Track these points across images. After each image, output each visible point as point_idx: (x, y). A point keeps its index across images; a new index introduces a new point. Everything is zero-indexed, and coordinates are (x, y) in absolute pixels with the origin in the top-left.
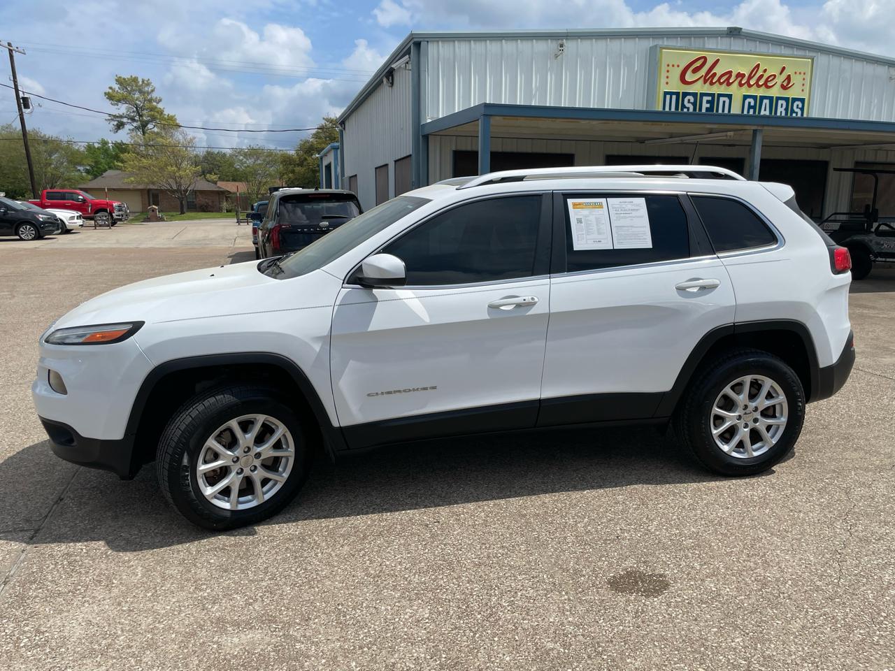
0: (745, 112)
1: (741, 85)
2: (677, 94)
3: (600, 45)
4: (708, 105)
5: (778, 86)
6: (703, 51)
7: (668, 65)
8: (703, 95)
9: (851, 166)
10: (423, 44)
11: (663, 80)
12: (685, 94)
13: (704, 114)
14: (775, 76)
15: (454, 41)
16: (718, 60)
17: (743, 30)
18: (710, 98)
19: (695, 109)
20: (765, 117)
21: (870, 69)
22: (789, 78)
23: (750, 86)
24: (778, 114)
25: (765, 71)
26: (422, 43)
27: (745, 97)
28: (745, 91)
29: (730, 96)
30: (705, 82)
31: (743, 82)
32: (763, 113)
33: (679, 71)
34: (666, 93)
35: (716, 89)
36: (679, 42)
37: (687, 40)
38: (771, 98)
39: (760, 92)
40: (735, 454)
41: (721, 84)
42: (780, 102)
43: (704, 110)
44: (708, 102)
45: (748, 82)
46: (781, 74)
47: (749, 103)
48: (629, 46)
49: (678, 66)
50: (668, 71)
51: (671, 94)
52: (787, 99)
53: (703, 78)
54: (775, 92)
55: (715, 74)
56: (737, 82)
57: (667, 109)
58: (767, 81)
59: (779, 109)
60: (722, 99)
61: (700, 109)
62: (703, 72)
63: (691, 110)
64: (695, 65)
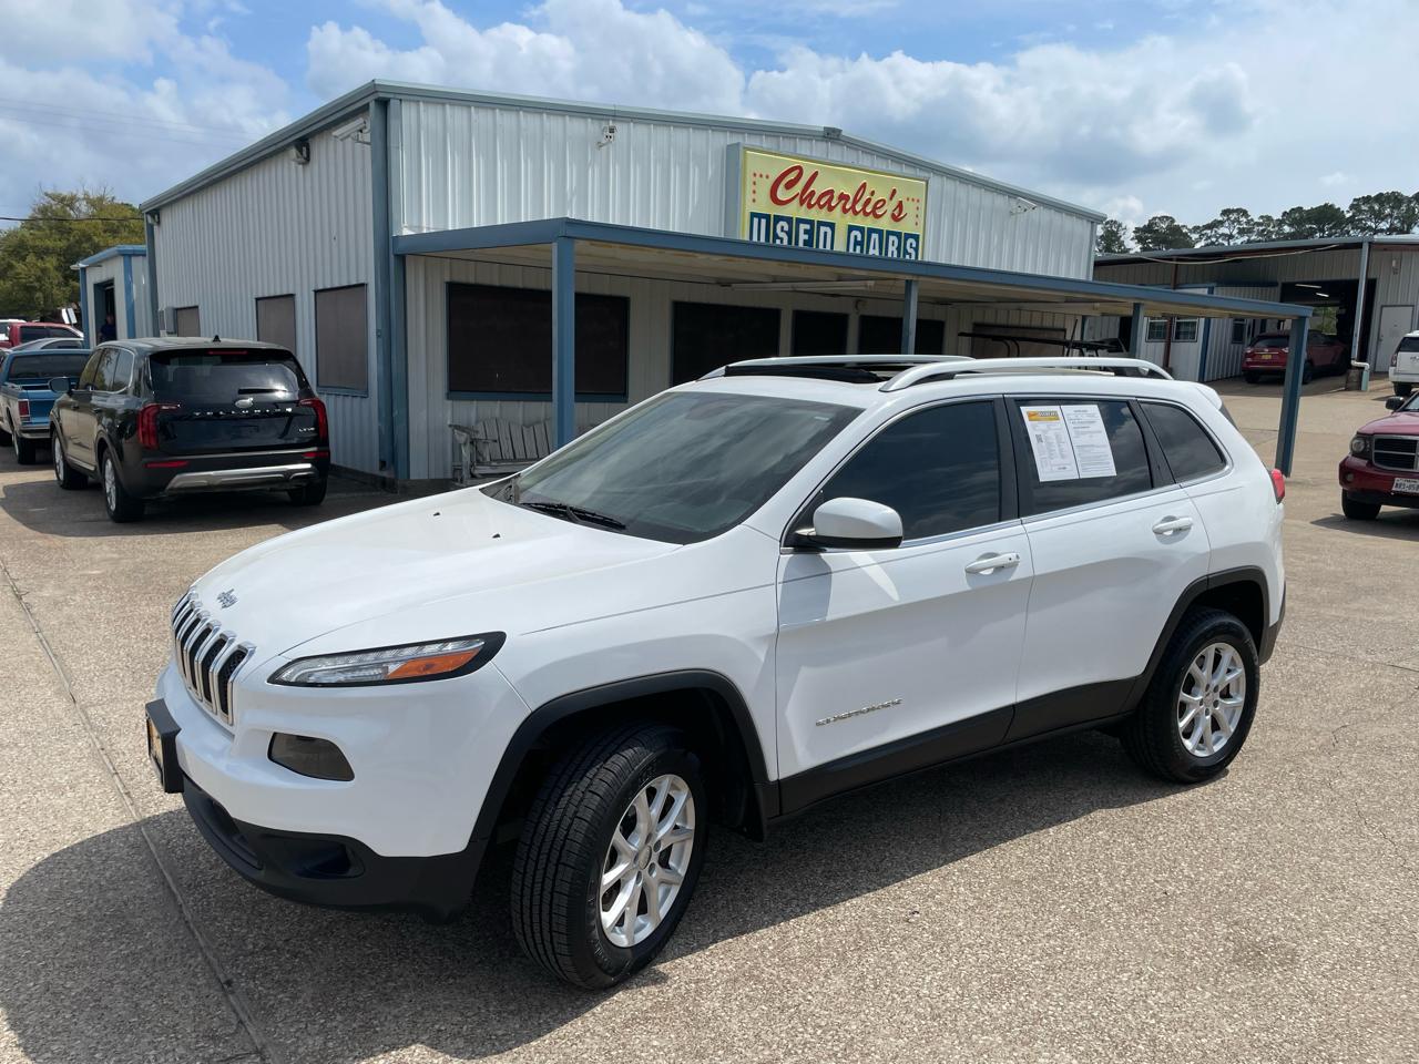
0: (851, 250)
1: (845, 211)
2: (767, 217)
3: (660, 135)
4: (806, 237)
5: (887, 217)
6: (798, 159)
7: (755, 175)
8: (800, 221)
9: (968, 329)
10: (393, 104)
11: (749, 196)
12: (778, 219)
13: (801, 250)
14: (884, 201)
15: (443, 104)
16: (816, 173)
17: (843, 133)
18: (808, 227)
19: (790, 242)
20: (873, 258)
21: (988, 199)
22: (900, 205)
23: (856, 213)
24: (890, 255)
25: (873, 193)
26: (392, 101)
27: (851, 228)
28: (850, 220)
29: (832, 226)
30: (802, 203)
31: (847, 207)
32: (871, 252)
33: (769, 184)
34: (753, 215)
35: (816, 215)
36: (766, 143)
37: (774, 140)
38: (880, 232)
39: (868, 223)
40: (1198, 753)
41: (821, 207)
42: (892, 238)
43: (801, 244)
44: (806, 232)
45: (853, 207)
46: (891, 199)
47: (856, 237)
48: (698, 139)
49: (767, 177)
50: (754, 183)
51: (760, 216)
52: (898, 235)
53: (798, 198)
54: (885, 224)
55: (813, 193)
56: (839, 207)
57: (755, 239)
58: (875, 208)
59: (891, 248)
60: (823, 229)
61: (797, 243)
62: (798, 188)
63: (785, 242)
64: (789, 178)
